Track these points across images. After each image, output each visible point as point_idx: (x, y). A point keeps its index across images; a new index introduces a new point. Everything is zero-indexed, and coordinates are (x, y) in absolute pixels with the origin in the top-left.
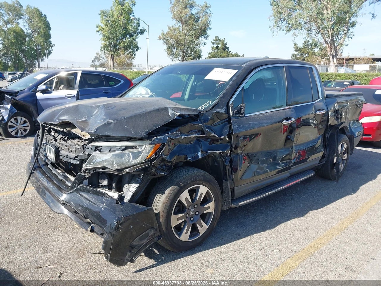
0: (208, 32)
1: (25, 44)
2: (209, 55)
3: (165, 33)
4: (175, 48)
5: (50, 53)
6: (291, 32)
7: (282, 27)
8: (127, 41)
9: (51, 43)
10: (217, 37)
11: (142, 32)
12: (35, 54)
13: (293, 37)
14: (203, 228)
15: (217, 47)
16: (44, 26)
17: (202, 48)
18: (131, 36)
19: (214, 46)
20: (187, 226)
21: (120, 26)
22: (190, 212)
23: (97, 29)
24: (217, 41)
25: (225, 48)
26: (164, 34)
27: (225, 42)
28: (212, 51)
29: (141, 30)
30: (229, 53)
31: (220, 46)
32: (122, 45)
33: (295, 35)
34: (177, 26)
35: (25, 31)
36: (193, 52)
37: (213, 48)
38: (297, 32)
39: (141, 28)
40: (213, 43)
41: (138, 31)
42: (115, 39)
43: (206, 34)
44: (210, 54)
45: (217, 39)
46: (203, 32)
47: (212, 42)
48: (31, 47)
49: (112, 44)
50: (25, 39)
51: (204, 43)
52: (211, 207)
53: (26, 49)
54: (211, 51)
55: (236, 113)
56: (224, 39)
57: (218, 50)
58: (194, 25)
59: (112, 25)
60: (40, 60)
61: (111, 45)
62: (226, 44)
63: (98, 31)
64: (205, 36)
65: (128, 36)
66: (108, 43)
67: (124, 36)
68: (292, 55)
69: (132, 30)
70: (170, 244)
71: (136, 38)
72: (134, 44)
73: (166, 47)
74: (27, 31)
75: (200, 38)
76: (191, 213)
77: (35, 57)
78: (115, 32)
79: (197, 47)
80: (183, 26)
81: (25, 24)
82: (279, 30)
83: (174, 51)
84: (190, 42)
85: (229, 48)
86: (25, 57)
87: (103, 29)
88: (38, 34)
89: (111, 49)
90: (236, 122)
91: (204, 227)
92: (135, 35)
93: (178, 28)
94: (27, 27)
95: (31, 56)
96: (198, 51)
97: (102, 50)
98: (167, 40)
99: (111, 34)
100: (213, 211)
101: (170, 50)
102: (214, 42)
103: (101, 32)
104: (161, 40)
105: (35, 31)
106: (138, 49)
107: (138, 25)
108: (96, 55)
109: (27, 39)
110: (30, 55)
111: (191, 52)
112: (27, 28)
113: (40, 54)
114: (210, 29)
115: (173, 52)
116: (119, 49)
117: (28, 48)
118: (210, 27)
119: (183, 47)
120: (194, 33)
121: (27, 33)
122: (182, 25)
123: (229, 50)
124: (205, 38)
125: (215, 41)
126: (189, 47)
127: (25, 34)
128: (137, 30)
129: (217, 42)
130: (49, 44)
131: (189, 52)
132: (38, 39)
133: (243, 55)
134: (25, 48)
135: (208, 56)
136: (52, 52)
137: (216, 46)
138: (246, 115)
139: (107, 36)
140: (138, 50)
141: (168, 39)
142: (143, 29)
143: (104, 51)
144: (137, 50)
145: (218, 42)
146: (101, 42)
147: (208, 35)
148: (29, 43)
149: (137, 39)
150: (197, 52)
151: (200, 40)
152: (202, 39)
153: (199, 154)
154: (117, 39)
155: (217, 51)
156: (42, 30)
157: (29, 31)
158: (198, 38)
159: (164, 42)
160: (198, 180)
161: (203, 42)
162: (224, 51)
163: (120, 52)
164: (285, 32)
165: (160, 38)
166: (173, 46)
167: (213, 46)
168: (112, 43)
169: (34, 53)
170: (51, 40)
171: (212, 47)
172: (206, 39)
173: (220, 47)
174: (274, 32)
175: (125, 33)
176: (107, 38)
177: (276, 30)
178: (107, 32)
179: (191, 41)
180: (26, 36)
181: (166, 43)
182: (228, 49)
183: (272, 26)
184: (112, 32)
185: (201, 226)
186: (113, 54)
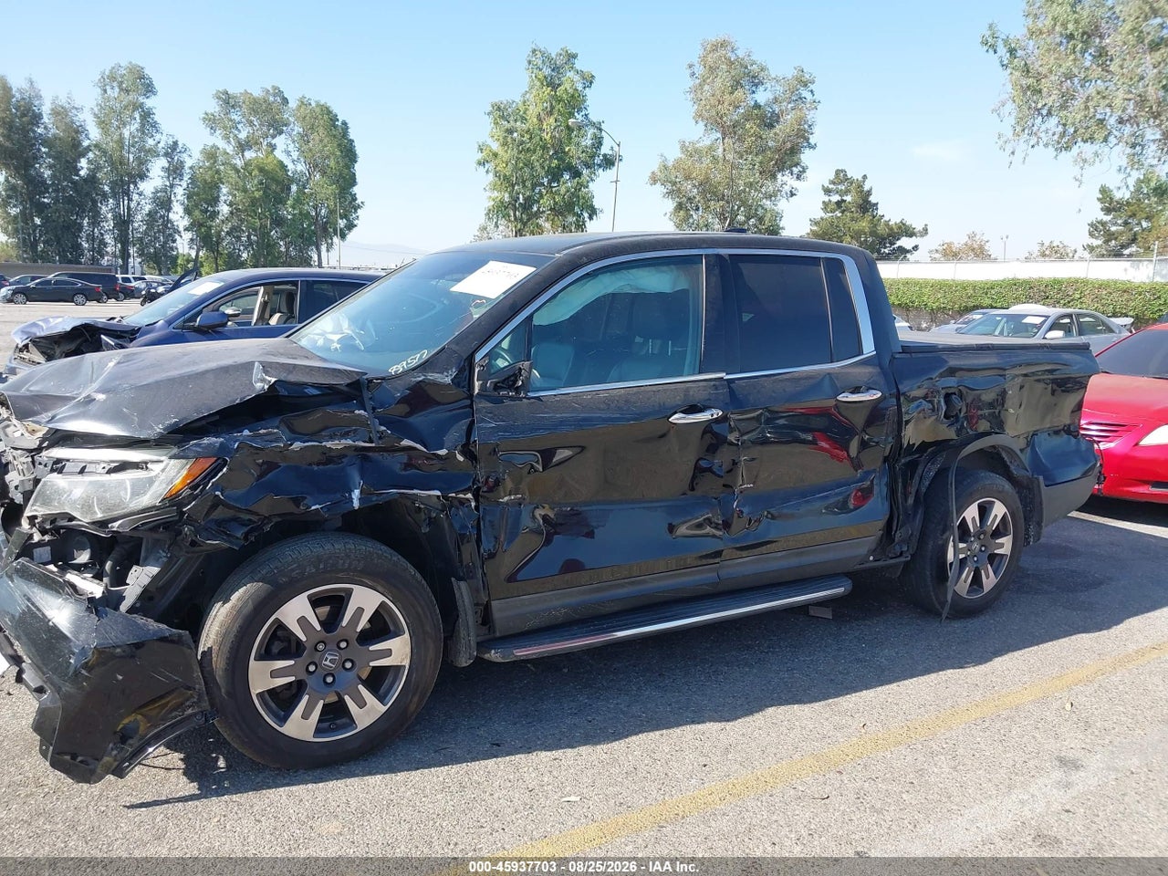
0: (806, 157)
1: (286, 202)
2: (815, 228)
3: (670, 164)
4: (697, 209)
5: (351, 226)
6: (1075, 149)
7: (1043, 135)
8: (563, 190)
9: (356, 199)
10: (842, 171)
11: (609, 162)
12: (312, 231)
13: (1078, 168)
14: (367, 711)
15: (839, 204)
16: (338, 153)
17: (783, 205)
18: (577, 174)
19: (831, 198)
20: (307, 696)
21: (544, 148)
22: (321, 659)
23: (480, 156)
24: (841, 182)
25: (866, 206)
26: (666, 168)
27: (866, 188)
28: (823, 215)
29: (605, 155)
30: (879, 220)
31: (848, 198)
32: (546, 202)
33: (1085, 161)
34: (707, 142)
35: (291, 167)
36: (752, 220)
37: (826, 205)
38: (1088, 149)
39: (605, 150)
40: (827, 191)
41: (597, 160)
42: (528, 184)
43: (797, 165)
44: (816, 223)
45: (841, 177)
46: (788, 157)
47: (823, 186)
48: (301, 213)
49: (518, 198)
50: (289, 189)
51: (791, 191)
52: (398, 651)
53: (289, 217)
54: (819, 214)
55: (496, 387)
56: (865, 177)
57: (843, 212)
58: (761, 138)
59: (522, 143)
60: (324, 248)
61: (516, 201)
62: (869, 193)
63: (482, 163)
64: (794, 169)
65: (567, 176)
66: (507, 195)
67: (555, 175)
68: (1091, 225)
69: (579, 158)
70: (246, 740)
71: (588, 182)
72: (584, 198)
73: (670, 205)
74: (296, 166)
75: (779, 176)
76: (327, 663)
77: (311, 237)
78: (528, 164)
79: (768, 202)
80: (726, 141)
81: (291, 148)
82: (1033, 146)
83: (695, 217)
84: (747, 189)
85: (879, 206)
86: (284, 236)
87: (495, 155)
88: (324, 173)
89: (515, 215)
90: (490, 413)
91: (372, 707)
92: (585, 172)
93: (711, 148)
94: (295, 155)
95: (301, 236)
96: (769, 215)
97: (489, 218)
98: (674, 184)
99: (516, 168)
100: (406, 663)
101: (682, 213)
102: (831, 186)
103: (490, 166)
104: (658, 184)
105: (314, 166)
106: (593, 212)
107: (598, 142)
108: (478, 233)
109: (294, 188)
110: (298, 232)
111: (748, 219)
112: (296, 159)
113: (325, 230)
114: (813, 147)
115: (691, 221)
116: (538, 214)
117: (294, 215)
118: (812, 141)
119: (721, 203)
120: (760, 163)
121: (295, 172)
122: (723, 139)
123: (880, 212)
124: (795, 176)
125: (833, 183)
126: (744, 203)
127: (288, 175)
128: (592, 157)
129: (839, 187)
130: (351, 202)
131: (741, 218)
132: (321, 187)
133: (926, 225)
134: (287, 212)
135: (809, 231)
136: (355, 222)
137: (836, 198)
138: (530, 394)
139: (505, 176)
140: (595, 217)
141: (678, 180)
142: (610, 152)
143: (495, 220)
144: (591, 218)
145: (843, 188)
146: (488, 194)
147: (803, 167)
148: (298, 201)
149: (591, 184)
150: (767, 219)
151: (779, 181)
152: (786, 180)
153: (353, 496)
154: (534, 186)
155: (839, 215)
156: (332, 164)
157: (301, 167)
158: (774, 177)
159: (665, 191)
160: (342, 571)
161: (787, 188)
162: (864, 213)
163: (541, 221)
164: (1051, 149)
165: (654, 180)
166: (691, 203)
167: (826, 199)
168: (521, 196)
169: (309, 226)
170: (355, 190)
171: (824, 202)
172: (798, 178)
173: (849, 203)
174: (1013, 153)
175: (558, 167)
176: (505, 181)
177: (1022, 147)
178: (507, 165)
179: (751, 185)
180: (291, 180)
181: (670, 193)
182: (877, 209)
183: (1009, 134)
184: (521, 165)
185: (361, 703)
186: (519, 230)
